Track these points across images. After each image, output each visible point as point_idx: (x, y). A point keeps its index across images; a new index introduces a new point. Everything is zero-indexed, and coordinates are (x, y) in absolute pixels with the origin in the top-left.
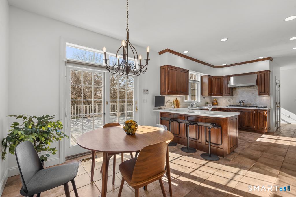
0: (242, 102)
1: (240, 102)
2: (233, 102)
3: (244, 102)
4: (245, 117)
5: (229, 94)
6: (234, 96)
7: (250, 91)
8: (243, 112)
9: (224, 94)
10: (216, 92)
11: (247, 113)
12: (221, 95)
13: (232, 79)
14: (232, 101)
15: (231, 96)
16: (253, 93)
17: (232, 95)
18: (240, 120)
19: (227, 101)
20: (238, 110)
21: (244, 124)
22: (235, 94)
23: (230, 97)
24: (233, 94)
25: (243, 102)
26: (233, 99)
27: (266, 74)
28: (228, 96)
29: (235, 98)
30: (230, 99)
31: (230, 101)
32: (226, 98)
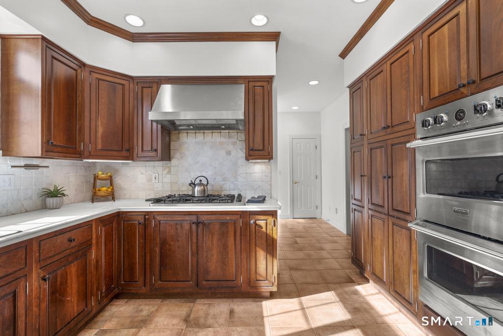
0: (197, 182)
1: (193, 184)
2: (172, 183)
3: (204, 182)
4: (212, 244)
5: (156, 150)
6: (174, 162)
7: (221, 143)
8: (203, 224)
9: (137, 150)
10: (99, 141)
11: (217, 226)
12: (124, 153)
13: (167, 91)
14: (167, 179)
15: (162, 159)
16: (229, 153)
17: (166, 155)
18: (195, 259)
19: (150, 180)
20: (187, 218)
21: (207, 272)
22: (178, 155)
23: (161, 163)
24: (172, 152)
25: (201, 184)
26: (169, 172)
27: (265, 87)
28: (151, 159)
29: (178, 167)
30: (160, 173)
31: (160, 181)
32: (146, 166)
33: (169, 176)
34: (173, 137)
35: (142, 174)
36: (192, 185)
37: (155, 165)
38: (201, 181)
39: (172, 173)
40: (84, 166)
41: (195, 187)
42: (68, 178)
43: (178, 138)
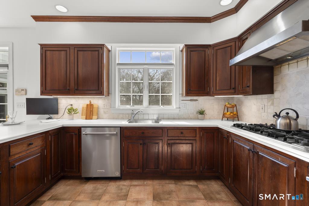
14: (271, 110)
22: (280, 88)
23: (266, 96)
25: (286, 117)
26: (273, 104)
29: (280, 99)
30: (266, 104)
31: (266, 111)
32: (257, 99)
33: (272, 107)
34: (275, 72)
35: (255, 105)
36: (275, 117)
37: (263, 98)
38: (288, 113)
39: (275, 105)
40: (224, 100)
41: (278, 119)
42: (213, 106)
43: (281, 72)
